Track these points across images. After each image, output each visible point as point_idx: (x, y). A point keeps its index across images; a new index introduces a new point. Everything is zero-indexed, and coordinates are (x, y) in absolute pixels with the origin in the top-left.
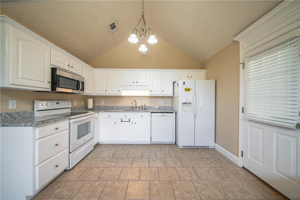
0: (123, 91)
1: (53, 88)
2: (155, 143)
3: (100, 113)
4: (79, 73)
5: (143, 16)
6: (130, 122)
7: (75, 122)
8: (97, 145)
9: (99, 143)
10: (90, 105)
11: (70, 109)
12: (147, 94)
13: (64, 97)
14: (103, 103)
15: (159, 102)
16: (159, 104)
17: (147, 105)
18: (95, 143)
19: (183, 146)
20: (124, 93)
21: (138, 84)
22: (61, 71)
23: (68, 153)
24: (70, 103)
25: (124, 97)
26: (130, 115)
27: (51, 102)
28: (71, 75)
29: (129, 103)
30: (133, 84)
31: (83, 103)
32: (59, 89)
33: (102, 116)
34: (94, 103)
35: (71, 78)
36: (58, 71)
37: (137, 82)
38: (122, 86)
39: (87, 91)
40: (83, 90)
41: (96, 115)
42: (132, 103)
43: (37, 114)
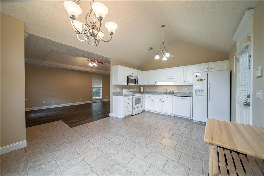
0: (158, 83)
1: (128, 84)
2: (178, 116)
3: (146, 95)
4: (136, 76)
5: (163, 43)
6: (161, 101)
7: (134, 97)
8: (144, 111)
9: (146, 111)
10: (142, 91)
11: (133, 92)
12: (173, 83)
13: (131, 87)
14: (148, 90)
15: (184, 89)
16: (184, 91)
17: (174, 91)
18: (143, 109)
19: (197, 121)
20: (159, 84)
21: (166, 78)
22: (130, 77)
23: (132, 109)
24: (133, 90)
25: (160, 86)
26: (161, 97)
27: (127, 89)
28: (133, 77)
29: (161, 90)
30: (163, 78)
31: (138, 90)
32: (129, 84)
33: (147, 96)
34: (143, 89)
35: (133, 79)
36: (129, 77)
37: (166, 77)
38: (158, 79)
39: (140, 84)
40: (138, 83)
41: (143, 95)
42: (163, 90)
43: (123, 93)
